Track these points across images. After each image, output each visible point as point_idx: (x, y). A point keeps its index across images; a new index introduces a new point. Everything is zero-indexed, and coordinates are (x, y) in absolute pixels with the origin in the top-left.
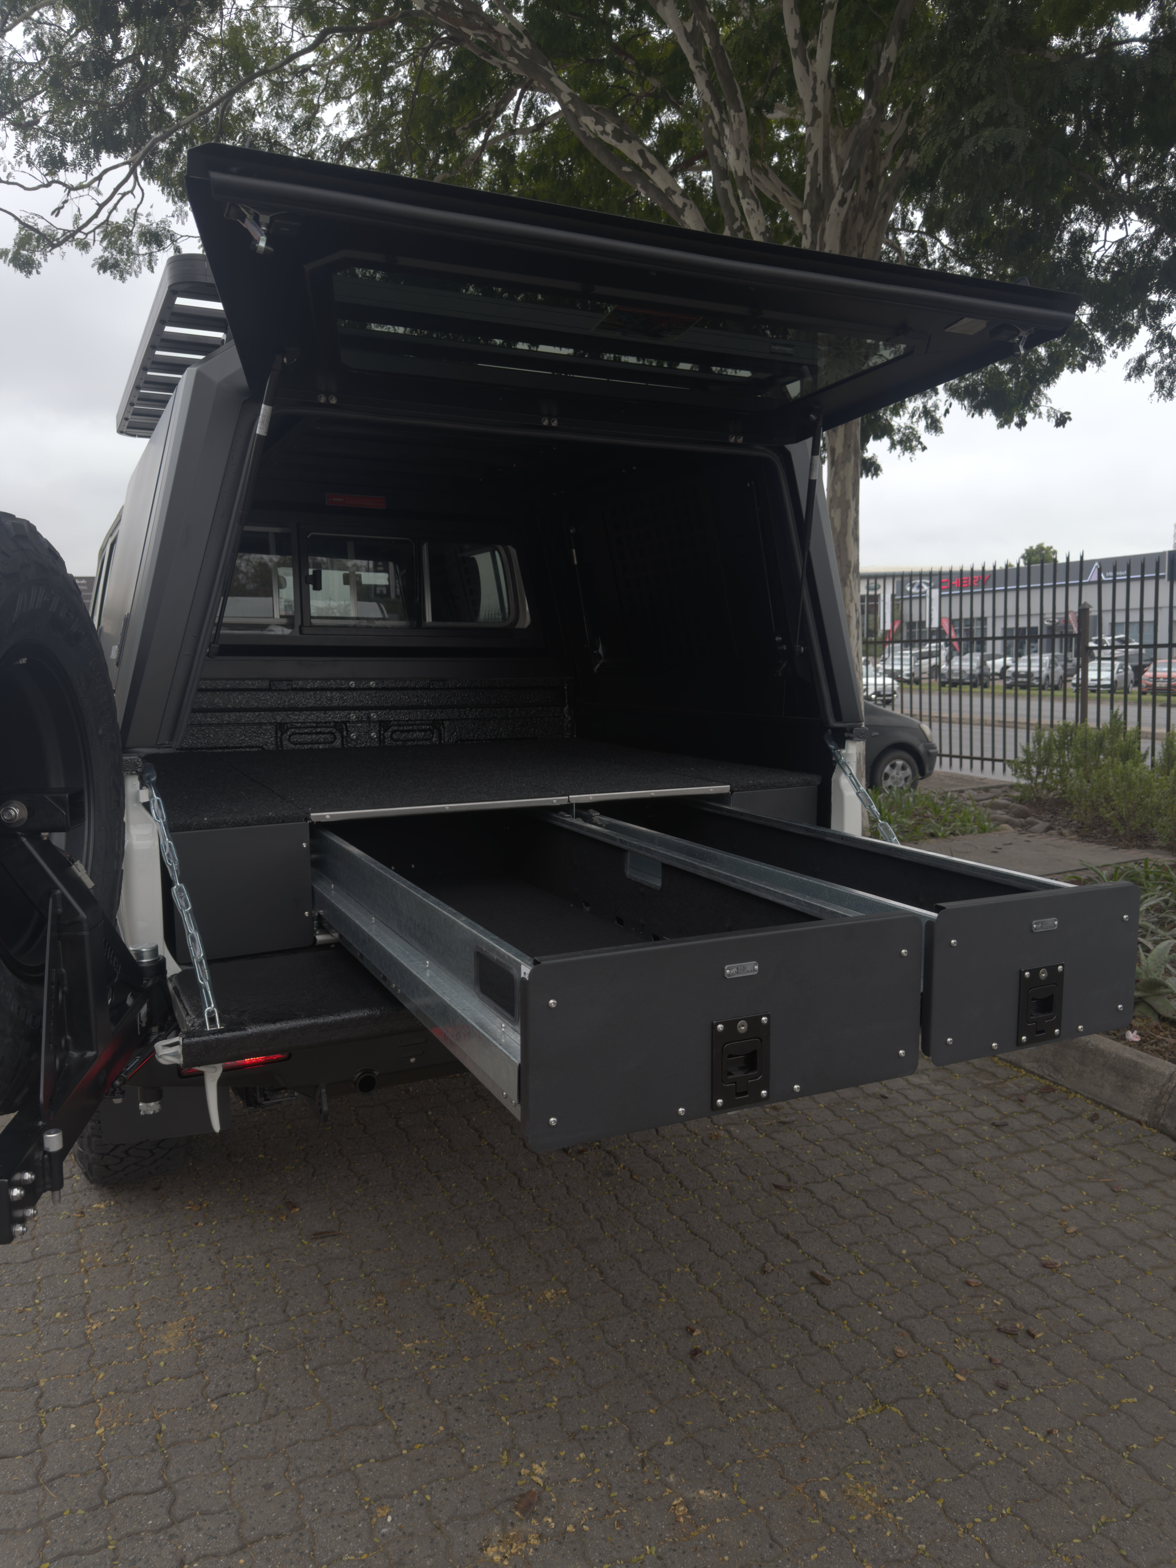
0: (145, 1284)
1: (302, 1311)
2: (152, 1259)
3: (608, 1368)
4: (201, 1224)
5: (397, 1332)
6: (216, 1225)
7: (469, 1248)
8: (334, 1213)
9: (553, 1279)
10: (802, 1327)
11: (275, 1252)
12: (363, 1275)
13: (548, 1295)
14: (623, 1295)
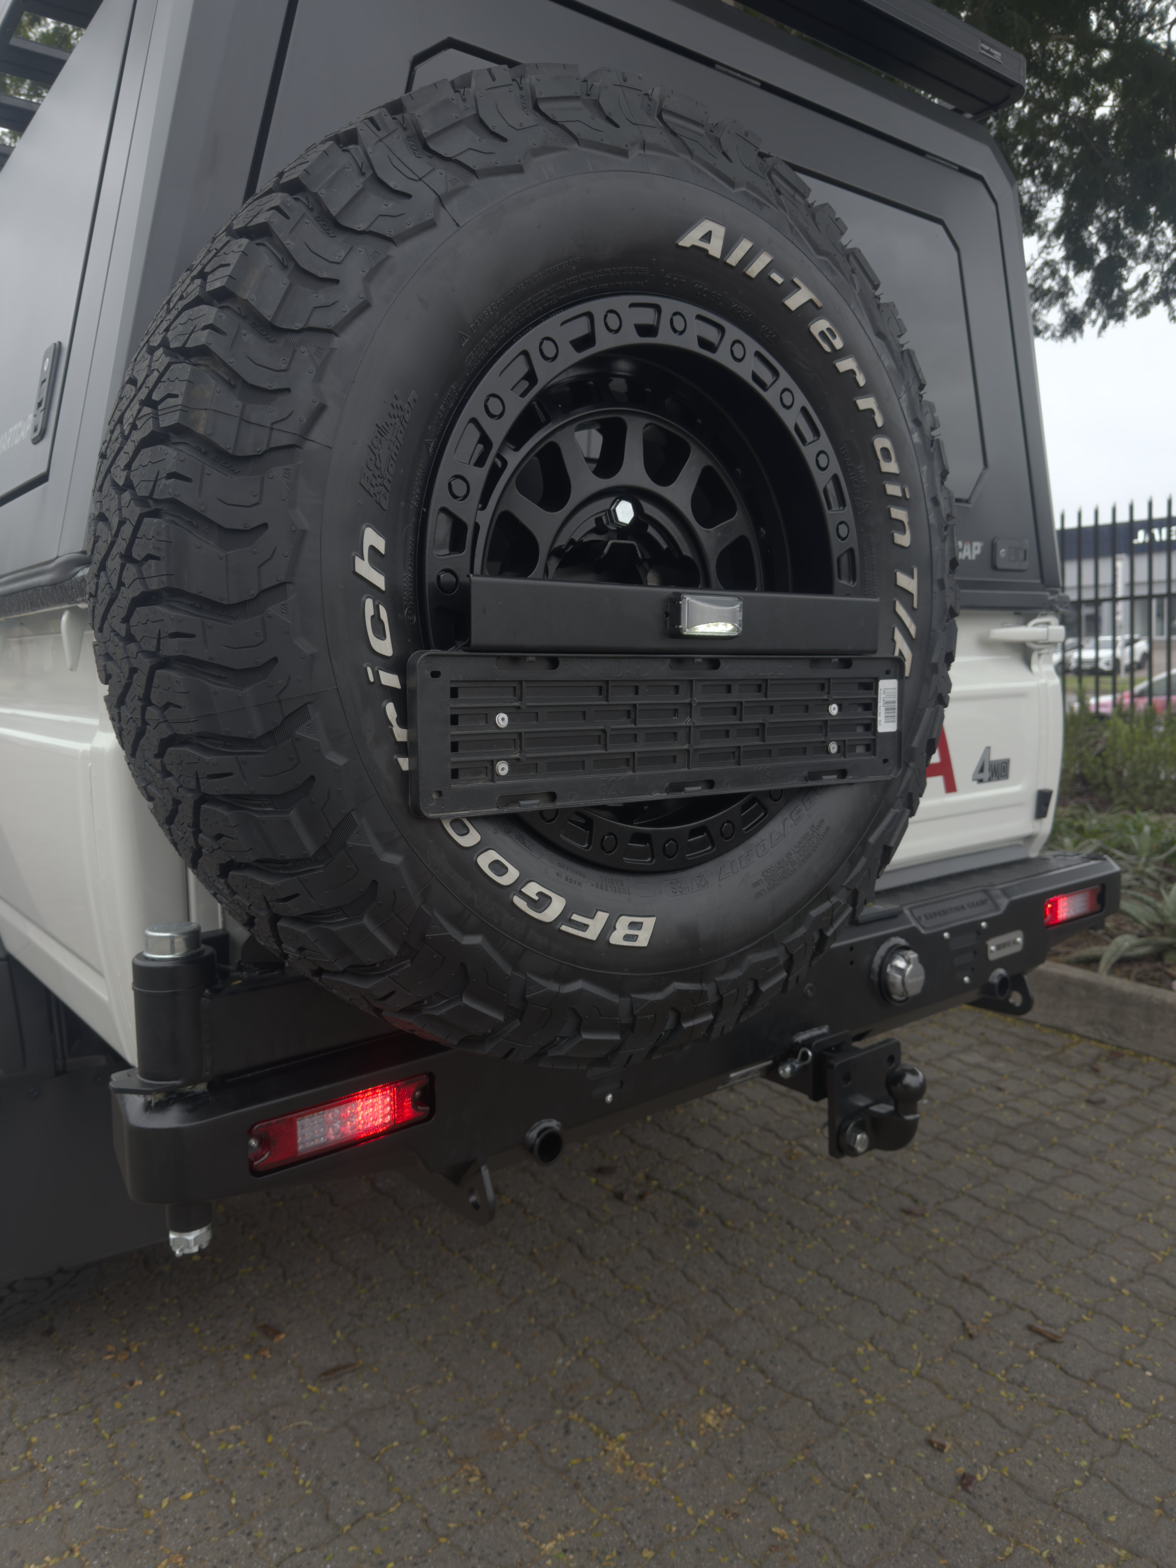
0: (77, 1505)
1: (356, 1512)
2: (75, 1457)
3: (861, 1530)
4: (139, 1383)
5: (523, 1524)
6: (163, 1379)
7: (560, 1361)
8: (339, 1334)
9: (701, 1392)
10: (1070, 1411)
11: (272, 1413)
12: (424, 1432)
13: (710, 1419)
14: (812, 1401)
